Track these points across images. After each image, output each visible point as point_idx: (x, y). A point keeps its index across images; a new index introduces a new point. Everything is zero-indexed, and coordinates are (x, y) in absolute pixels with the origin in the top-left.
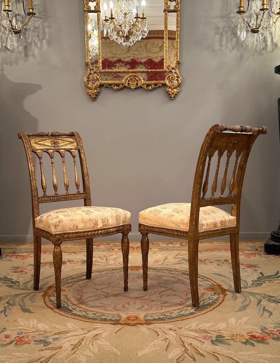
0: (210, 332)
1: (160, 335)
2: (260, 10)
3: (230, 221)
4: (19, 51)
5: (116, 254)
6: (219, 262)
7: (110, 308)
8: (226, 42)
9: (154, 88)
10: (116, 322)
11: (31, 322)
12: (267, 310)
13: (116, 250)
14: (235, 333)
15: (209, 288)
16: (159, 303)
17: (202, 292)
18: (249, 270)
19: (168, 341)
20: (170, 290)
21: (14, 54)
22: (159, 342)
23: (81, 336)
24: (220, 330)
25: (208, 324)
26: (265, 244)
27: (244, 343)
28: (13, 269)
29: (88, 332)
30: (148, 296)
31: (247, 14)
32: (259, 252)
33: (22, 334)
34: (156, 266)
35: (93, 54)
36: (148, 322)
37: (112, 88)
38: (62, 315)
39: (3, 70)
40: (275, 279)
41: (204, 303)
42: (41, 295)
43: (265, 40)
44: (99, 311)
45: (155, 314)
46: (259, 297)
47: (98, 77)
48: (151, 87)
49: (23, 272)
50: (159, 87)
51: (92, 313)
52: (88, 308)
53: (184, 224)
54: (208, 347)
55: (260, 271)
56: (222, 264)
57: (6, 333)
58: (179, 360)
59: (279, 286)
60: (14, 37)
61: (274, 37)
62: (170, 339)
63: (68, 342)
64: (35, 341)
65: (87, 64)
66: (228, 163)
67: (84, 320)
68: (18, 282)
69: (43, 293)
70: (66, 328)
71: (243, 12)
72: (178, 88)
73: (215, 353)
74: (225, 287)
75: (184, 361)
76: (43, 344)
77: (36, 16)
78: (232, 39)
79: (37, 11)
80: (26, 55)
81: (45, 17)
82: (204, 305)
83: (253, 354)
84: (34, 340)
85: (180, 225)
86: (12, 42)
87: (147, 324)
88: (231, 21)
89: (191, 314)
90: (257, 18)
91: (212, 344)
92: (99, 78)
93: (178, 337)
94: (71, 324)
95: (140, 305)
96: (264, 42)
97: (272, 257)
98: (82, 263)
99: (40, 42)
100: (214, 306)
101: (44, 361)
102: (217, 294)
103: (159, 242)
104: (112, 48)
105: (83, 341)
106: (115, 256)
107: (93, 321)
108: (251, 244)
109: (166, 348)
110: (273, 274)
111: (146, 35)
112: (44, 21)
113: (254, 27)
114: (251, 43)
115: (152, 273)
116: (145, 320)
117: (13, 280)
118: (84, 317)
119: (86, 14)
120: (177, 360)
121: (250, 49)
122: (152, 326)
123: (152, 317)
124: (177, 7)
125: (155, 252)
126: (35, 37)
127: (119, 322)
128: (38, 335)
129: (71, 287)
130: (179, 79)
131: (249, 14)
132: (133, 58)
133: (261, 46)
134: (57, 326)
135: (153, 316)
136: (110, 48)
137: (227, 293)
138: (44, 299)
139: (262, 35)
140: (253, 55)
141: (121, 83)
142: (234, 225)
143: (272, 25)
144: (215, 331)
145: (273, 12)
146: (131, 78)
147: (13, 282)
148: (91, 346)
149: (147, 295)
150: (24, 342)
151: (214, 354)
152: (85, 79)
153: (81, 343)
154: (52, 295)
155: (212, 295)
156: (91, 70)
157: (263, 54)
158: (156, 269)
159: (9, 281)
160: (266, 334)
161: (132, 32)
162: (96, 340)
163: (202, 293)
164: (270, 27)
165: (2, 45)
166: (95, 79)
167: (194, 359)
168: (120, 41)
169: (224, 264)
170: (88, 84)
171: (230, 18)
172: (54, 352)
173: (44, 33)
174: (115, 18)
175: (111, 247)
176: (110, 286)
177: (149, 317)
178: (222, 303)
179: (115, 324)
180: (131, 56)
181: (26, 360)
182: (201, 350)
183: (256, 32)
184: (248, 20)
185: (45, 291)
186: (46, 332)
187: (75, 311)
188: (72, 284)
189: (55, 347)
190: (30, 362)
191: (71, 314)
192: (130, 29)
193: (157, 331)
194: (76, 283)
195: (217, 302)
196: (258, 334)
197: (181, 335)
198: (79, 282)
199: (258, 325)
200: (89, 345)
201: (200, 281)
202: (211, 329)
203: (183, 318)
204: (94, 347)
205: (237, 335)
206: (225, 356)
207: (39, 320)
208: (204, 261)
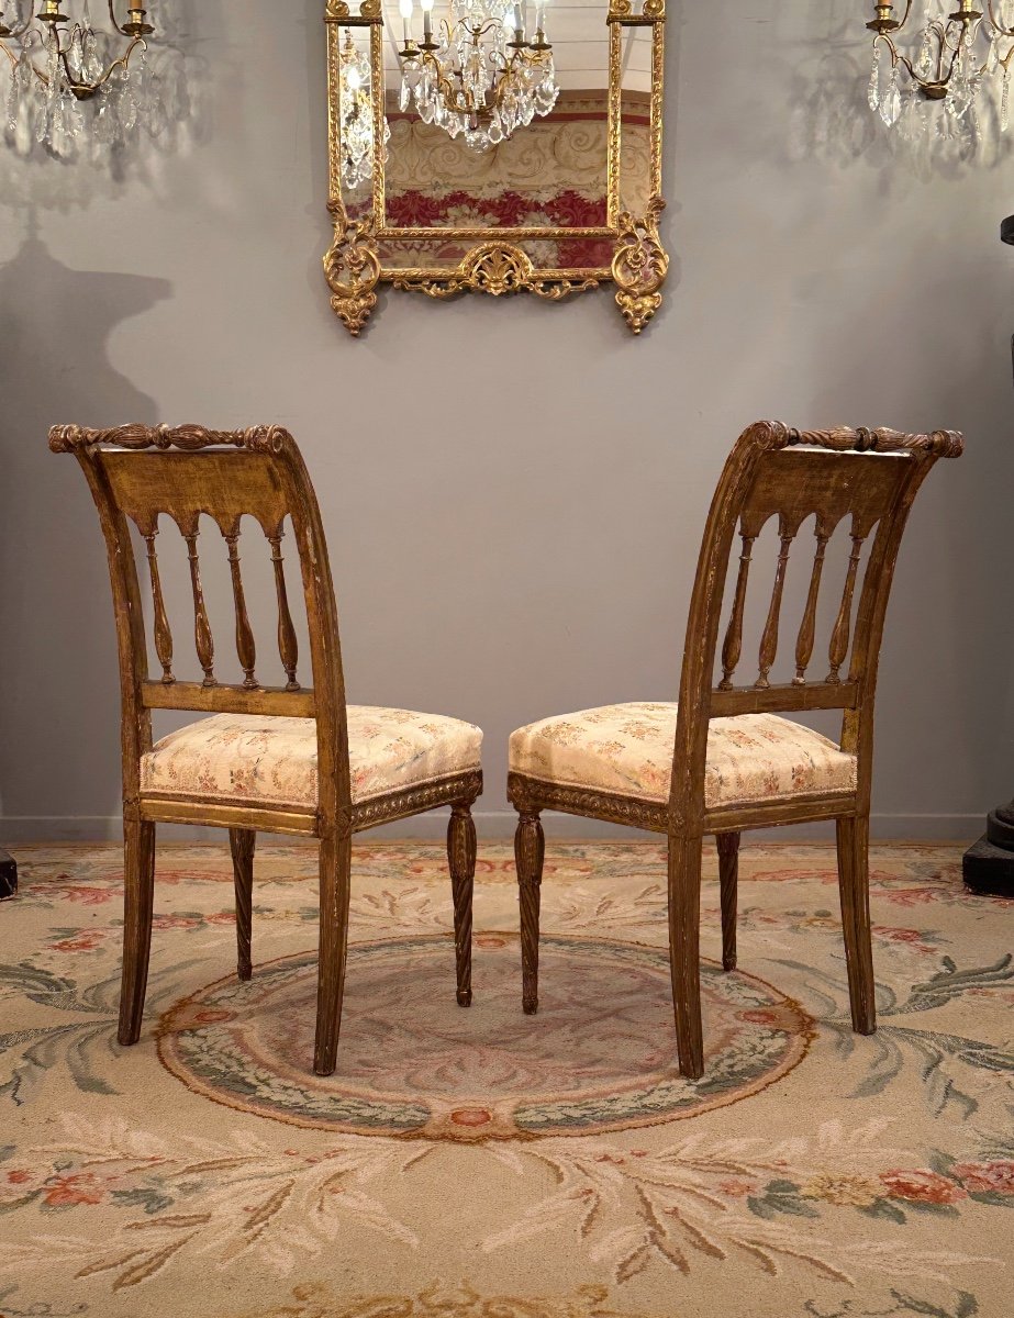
0: (748, 1170)
1: (566, 1177)
2: (952, 16)
3: (830, 770)
4: (94, 158)
5: (426, 886)
6: (796, 918)
7: (391, 1080)
8: (830, 131)
9: (569, 293)
10: (411, 1128)
11: (106, 1125)
12: (958, 1094)
13: (428, 872)
14: (835, 1176)
15: (756, 1013)
16: (569, 1064)
17: (725, 1026)
18: (904, 950)
19: (593, 1202)
20: (612, 1019)
21: (74, 170)
22: (562, 1203)
23: (281, 1179)
24: (785, 1164)
25: (744, 1141)
26: (968, 859)
27: (866, 1210)
28: (56, 938)
29: (307, 1165)
30: (531, 1038)
31: (906, 33)
32: (942, 886)
33: (72, 1169)
34: (567, 930)
35: (365, 175)
36: (525, 1133)
37: (421, 291)
38: (219, 1103)
39: (34, 226)
40: (998, 982)
41: (731, 1066)
42: (149, 1030)
43: (969, 126)
44: (353, 1089)
45: (554, 1102)
46: (932, 1046)
47: (371, 253)
48: (561, 291)
49: (90, 946)
50: (590, 290)
51: (327, 1096)
52: (312, 1079)
53: (653, 776)
54: (737, 1221)
55: (942, 954)
56: (809, 928)
57: (14, 1163)
58: (631, 1268)
59: (1010, 1007)
60: (75, 108)
61: (1001, 115)
62: (601, 1193)
63: (234, 1200)
64: (117, 1194)
65: (333, 208)
66: (819, 561)
67: (296, 1120)
68: (70, 984)
69: (156, 1022)
70: (229, 1148)
71: (891, 25)
72: (657, 294)
73: (760, 1244)
74: (812, 1008)
75: (647, 1274)
76: (145, 1204)
77: (153, 35)
78: (849, 122)
79: (157, 20)
80: (118, 176)
81: (186, 40)
82: (731, 1074)
83: (898, 1250)
84: (112, 1192)
85: (641, 781)
86: (71, 127)
87: (522, 1140)
88: (845, 55)
89: (685, 1103)
90: (941, 46)
91: (751, 1213)
92: (374, 256)
93: (633, 1187)
94: (246, 1134)
95: (503, 1071)
96: (967, 130)
97: (989, 904)
98: (303, 918)
99: (166, 129)
100: (767, 1077)
101: (142, 1266)
102: (780, 1033)
103: (586, 847)
104: (433, 154)
105: (287, 1198)
106: (424, 895)
107: (329, 1126)
108: (916, 857)
109: (583, 1224)
110: (993, 964)
111: (551, 105)
112: (184, 55)
113: (931, 79)
114: (918, 136)
115: (552, 954)
116: (517, 1126)
117: (52, 977)
118: (298, 1110)
119: (331, 29)
120: (623, 1267)
121: (916, 158)
122: (539, 1147)
123: (541, 1112)
124: (654, 6)
125: (566, 883)
126: (149, 111)
127: (420, 1130)
128: (130, 1171)
130: (661, 263)
131: (913, 32)
132: (507, 187)
133: (954, 146)
134: (200, 1143)
135: (546, 1109)
136: (428, 152)
137: (819, 1030)
138: (159, 1045)
139: (959, 105)
140: (928, 179)
141: (453, 276)
142: (850, 783)
143: (994, 72)
144: (766, 1167)
145: (999, 25)
146: (489, 259)
147: (51, 984)
148: (313, 1214)
149: (530, 1032)
150: (75, 1195)
151: (755, 1247)
152: (327, 260)
153: (279, 1204)
154: (188, 1032)
155: (762, 1038)
156: (347, 228)
157: (962, 175)
158: (569, 943)
159: (38, 979)
160: (950, 1181)
161: (502, 97)
162: (334, 1191)
163: (727, 1030)
164: (989, 79)
165: (33, 139)
166: (360, 262)
167: (683, 1266)
168: (458, 127)
169: (817, 926)
170: (335, 278)
171: (845, 46)
172: (182, 1233)
173: (183, 98)
174: (437, 47)
175: (411, 861)
176: (399, 1000)
177: (532, 1112)
178: (799, 1067)
179: (407, 1137)
180: (501, 182)
181: (81, 1260)
182: (710, 1233)
183: (937, 96)
184: (908, 54)
185: (163, 1016)
186: (159, 1161)
187: (265, 1088)
188: (262, 992)
189: (184, 1218)
190: (94, 1268)
191: (251, 1101)
192: (494, 86)
193: (557, 1163)
194: (277, 989)
195: (782, 1061)
196: (922, 1181)
197: (641, 1180)
198: (288, 984)
199: (921, 1144)
200: (307, 1210)
201: (722, 987)
202: (753, 1158)
203: (653, 1120)
204: (326, 1218)
205: (845, 1181)
206: (795, 1256)
207: (135, 1120)
208: (744, 916)
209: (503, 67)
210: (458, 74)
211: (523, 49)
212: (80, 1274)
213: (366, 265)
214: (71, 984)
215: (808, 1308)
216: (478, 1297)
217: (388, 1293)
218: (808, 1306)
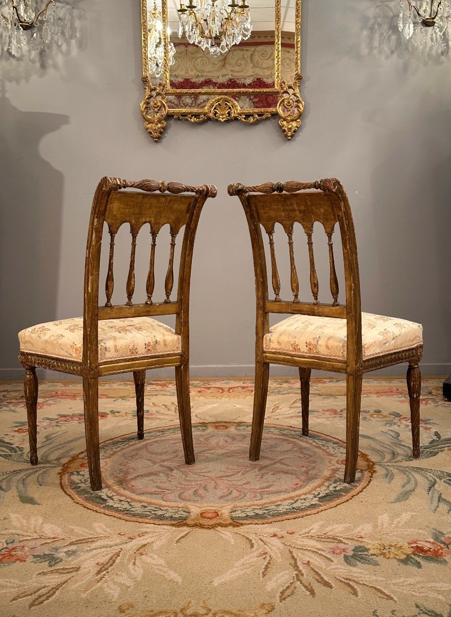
0: (344, 541)
1: (255, 545)
4: (32, 58)
5: (192, 399)
6: (365, 415)
7: (171, 497)
8: (379, 42)
9: (257, 120)
10: (181, 521)
11: (33, 521)
12: (445, 500)
14: (387, 543)
16: (257, 487)
17: (333, 467)
19: (268, 558)
20: (278, 464)
21: (22, 64)
22: (252, 558)
23: (116, 548)
24: (362, 538)
25: (341, 526)
26: (445, 384)
27: (402, 561)
28: (16, 427)
29: (129, 540)
30: (240, 474)
32: (433, 397)
33: (14, 544)
36: (235, 523)
37: (187, 120)
38: (88, 509)
39: (4, 90)
41: (335, 487)
42: (57, 472)
43: (445, 38)
44: (154, 501)
45: (249, 506)
46: (430, 476)
47: (163, 101)
48: (253, 119)
50: (267, 119)
51: (140, 505)
52: (134, 496)
54: (338, 568)
55: (434, 430)
56: (371, 418)
58: (286, 594)
60: (22, 34)
62: (272, 554)
63: (92, 559)
64: (35, 556)
65: (145, 80)
67: (125, 517)
69: (60, 468)
70: (91, 532)
72: (298, 120)
73: (350, 580)
74: (373, 458)
75: (294, 597)
76: (48, 562)
78: (389, 38)
80: (43, 66)
82: (335, 491)
83: (418, 583)
84: (33, 555)
86: (20, 43)
87: (234, 526)
88: (388, 6)
89: (313, 506)
90: (432, 1)
91: (346, 563)
92: (164, 103)
93: (287, 550)
94: (101, 525)
95: (226, 491)
96: (444, 41)
98: (132, 416)
99: (65, 43)
100: (353, 493)
101: (44, 595)
102: (359, 470)
104: (196, 62)
105: (118, 558)
107: (140, 520)
109: (263, 570)
111: (249, 34)
112: (73, 8)
113: (428, 17)
114: (421, 44)
116: (232, 519)
117: (13, 446)
118: (126, 512)
120: (282, 593)
121: (420, 54)
122: (242, 530)
123: (243, 512)
126: (57, 34)
127: (185, 522)
128: (42, 544)
129: (109, 457)
130: (300, 105)
132: (230, 77)
133: (438, 49)
134: (77, 529)
135: (246, 510)
136: (194, 60)
137: (377, 468)
138: (61, 480)
139: (441, 28)
140: (426, 64)
141: (202, 112)
144: (352, 539)
146: (219, 104)
147: (12, 449)
148: (131, 566)
149: (239, 472)
150: (15, 557)
151: (348, 581)
152: (142, 105)
153: (114, 561)
154: (75, 473)
156: (151, 90)
157: (442, 63)
159: (6, 447)
160: (442, 545)
161: (226, 31)
162: (141, 554)
163: (333, 469)
165: (3, 49)
166: (158, 106)
167: (312, 592)
168: (206, 45)
169: (374, 417)
170: (146, 114)
171: (387, 1)
172: (65, 577)
173: (73, 28)
174: (196, 7)
176: (177, 456)
177: (239, 512)
178: (368, 487)
179: (178, 526)
180: (228, 74)
181: (14, 592)
182: (325, 574)
183: (430, 25)
184: (417, 4)
185: (64, 465)
186: (57, 539)
187: (111, 501)
188: (112, 453)
189: (67, 569)
190: (21, 596)
191: (103, 507)
192: (222, 25)
193: (251, 538)
194: (119, 451)
195: (360, 484)
196: (429, 545)
197: (291, 547)
198: (124, 449)
199: (428, 527)
200: (128, 564)
201: (330, 447)
202: (346, 534)
203: (298, 515)
204: (136, 568)
205: (391, 546)
206: (368, 586)
207: (47, 518)
208: (340, 413)
209: (226, 17)
210: (205, 20)
211: (236, 8)
212: (13, 600)
213: (161, 107)
214: (21, 449)
215: (374, 615)
216: (210, 610)
217: (165, 609)
218: (374, 612)
